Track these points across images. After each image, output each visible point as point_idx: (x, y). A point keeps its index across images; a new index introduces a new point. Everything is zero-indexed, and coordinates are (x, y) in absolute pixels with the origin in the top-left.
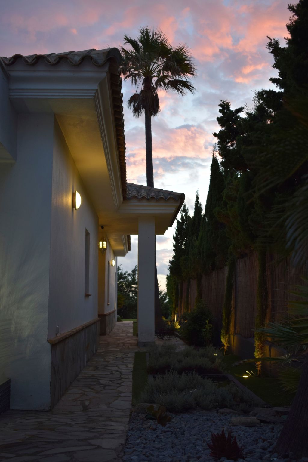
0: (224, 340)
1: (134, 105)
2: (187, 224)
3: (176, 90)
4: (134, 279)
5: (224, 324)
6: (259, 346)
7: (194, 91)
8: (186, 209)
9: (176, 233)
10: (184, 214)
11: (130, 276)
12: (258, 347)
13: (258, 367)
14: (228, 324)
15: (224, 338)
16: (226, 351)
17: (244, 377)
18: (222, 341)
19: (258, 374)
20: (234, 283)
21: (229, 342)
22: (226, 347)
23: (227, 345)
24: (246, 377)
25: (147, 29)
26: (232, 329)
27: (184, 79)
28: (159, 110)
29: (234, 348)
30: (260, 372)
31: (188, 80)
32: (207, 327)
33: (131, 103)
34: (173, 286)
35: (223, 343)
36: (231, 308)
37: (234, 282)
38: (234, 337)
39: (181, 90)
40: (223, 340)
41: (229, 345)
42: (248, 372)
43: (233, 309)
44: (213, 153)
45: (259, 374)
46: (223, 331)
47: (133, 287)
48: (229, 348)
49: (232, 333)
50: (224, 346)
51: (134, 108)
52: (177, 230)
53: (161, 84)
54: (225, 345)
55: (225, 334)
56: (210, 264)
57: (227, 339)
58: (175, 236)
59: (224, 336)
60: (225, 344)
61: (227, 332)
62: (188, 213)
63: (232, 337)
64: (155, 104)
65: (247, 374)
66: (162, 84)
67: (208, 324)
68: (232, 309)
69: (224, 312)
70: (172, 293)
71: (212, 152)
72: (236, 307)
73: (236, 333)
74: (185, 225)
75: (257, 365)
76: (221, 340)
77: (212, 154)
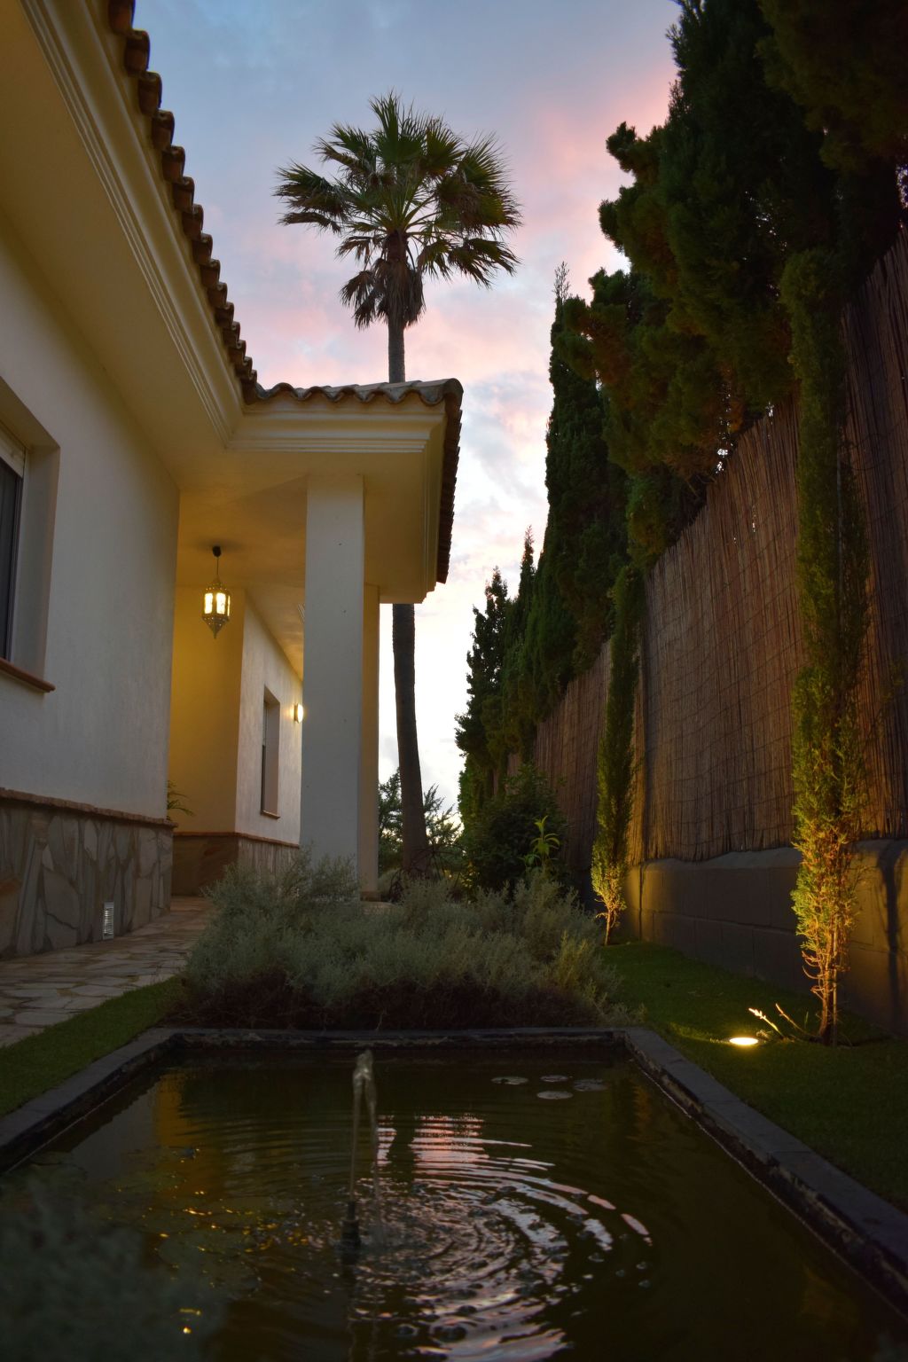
0: (603, 887)
1: (359, 298)
2: (503, 622)
3: (472, 276)
4: (392, 799)
5: (602, 822)
6: (822, 845)
7: (516, 267)
8: (500, 587)
9: (474, 648)
10: (495, 598)
11: (385, 791)
12: (819, 855)
13: (815, 983)
14: (620, 822)
15: (603, 876)
16: (611, 929)
17: (732, 1047)
18: (598, 890)
19: (823, 1027)
20: (640, 666)
21: (624, 894)
22: (612, 916)
23: (615, 906)
24: (744, 1042)
25: (391, 99)
26: (634, 845)
27: (490, 238)
28: (422, 309)
29: (644, 915)
30: (831, 1008)
31: (498, 240)
32: (543, 847)
33: (351, 295)
34: (472, 795)
35: (601, 897)
36: (629, 762)
37: (640, 662)
38: (641, 876)
39: (485, 276)
40: (599, 887)
41: (624, 906)
42: (757, 1013)
43: (637, 766)
44: (558, 293)
45: (829, 1028)
46: (599, 852)
47: (392, 816)
48: (623, 916)
49: (632, 861)
50: (605, 910)
51: (358, 306)
52: (477, 640)
53: (432, 267)
54: (608, 905)
55: (606, 864)
56: (557, 675)
57: (614, 882)
58: (472, 655)
59: (603, 871)
60: (607, 901)
61: (617, 852)
62: (505, 595)
63: (634, 875)
64: (412, 294)
65: (752, 1026)
66: (435, 265)
67: (545, 833)
68: (633, 765)
69: (601, 775)
70: (471, 813)
71: (554, 288)
72: (648, 760)
73: (652, 854)
74: (499, 624)
75: (815, 971)
76: (591, 886)
77: (555, 297)
